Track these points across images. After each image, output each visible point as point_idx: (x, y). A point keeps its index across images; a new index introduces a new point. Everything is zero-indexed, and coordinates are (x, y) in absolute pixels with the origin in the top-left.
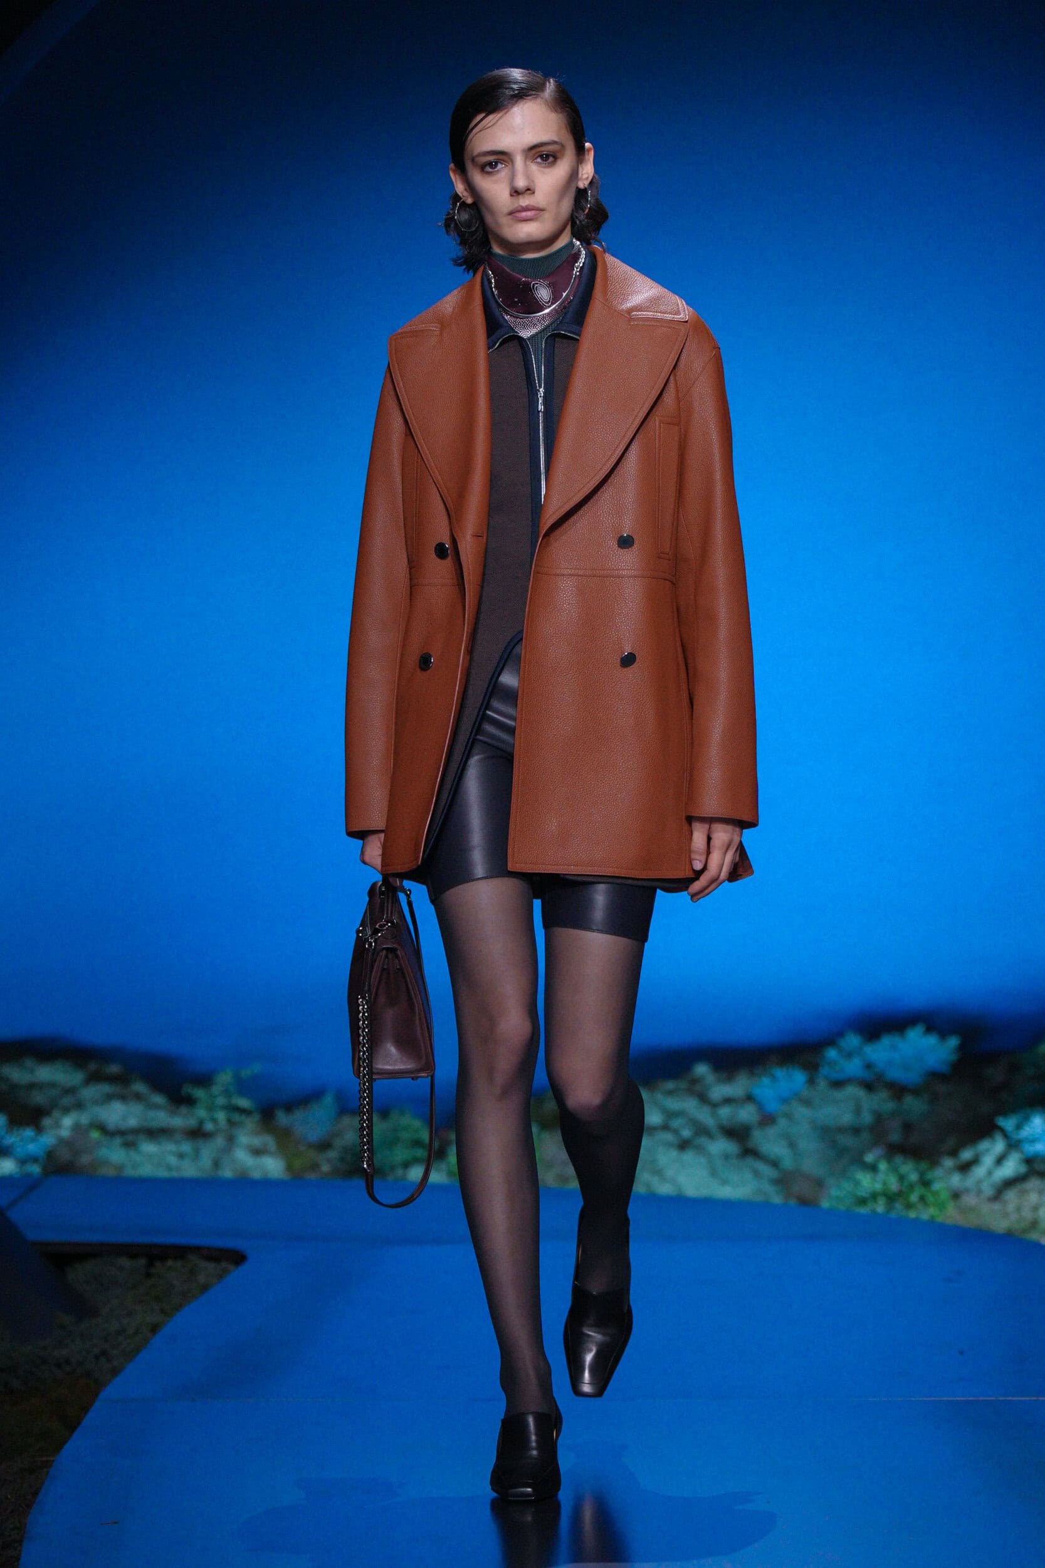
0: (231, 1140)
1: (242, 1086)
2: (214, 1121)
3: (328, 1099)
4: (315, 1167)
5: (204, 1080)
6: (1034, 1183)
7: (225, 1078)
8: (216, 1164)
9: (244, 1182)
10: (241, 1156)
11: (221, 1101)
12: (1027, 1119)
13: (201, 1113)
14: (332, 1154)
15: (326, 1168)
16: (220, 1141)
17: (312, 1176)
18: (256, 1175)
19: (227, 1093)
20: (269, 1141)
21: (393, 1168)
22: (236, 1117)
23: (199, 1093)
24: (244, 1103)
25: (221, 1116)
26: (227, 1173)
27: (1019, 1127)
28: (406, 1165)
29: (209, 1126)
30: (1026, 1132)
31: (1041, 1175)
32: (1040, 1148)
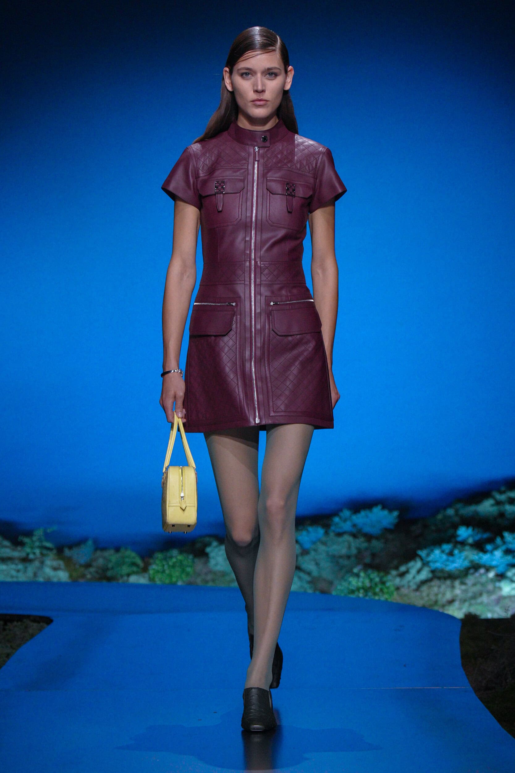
0: (42, 563)
1: (48, 537)
2: (34, 553)
3: (90, 543)
4: (83, 576)
5: (29, 534)
6: (436, 582)
7: (39, 533)
8: (35, 575)
9: (49, 584)
10: (48, 571)
11: (37, 544)
12: (432, 551)
13: (28, 550)
14: (92, 570)
15: (89, 576)
16: (37, 563)
17: (81, 581)
18: (55, 580)
19: (40, 540)
20: (61, 563)
21: (122, 576)
22: (45, 552)
23: (26, 540)
24: (48, 545)
25: (37, 551)
26: (41, 579)
27: (428, 555)
28: (128, 575)
29: (31, 556)
30: (431, 558)
31: (439, 578)
32: (438, 565)
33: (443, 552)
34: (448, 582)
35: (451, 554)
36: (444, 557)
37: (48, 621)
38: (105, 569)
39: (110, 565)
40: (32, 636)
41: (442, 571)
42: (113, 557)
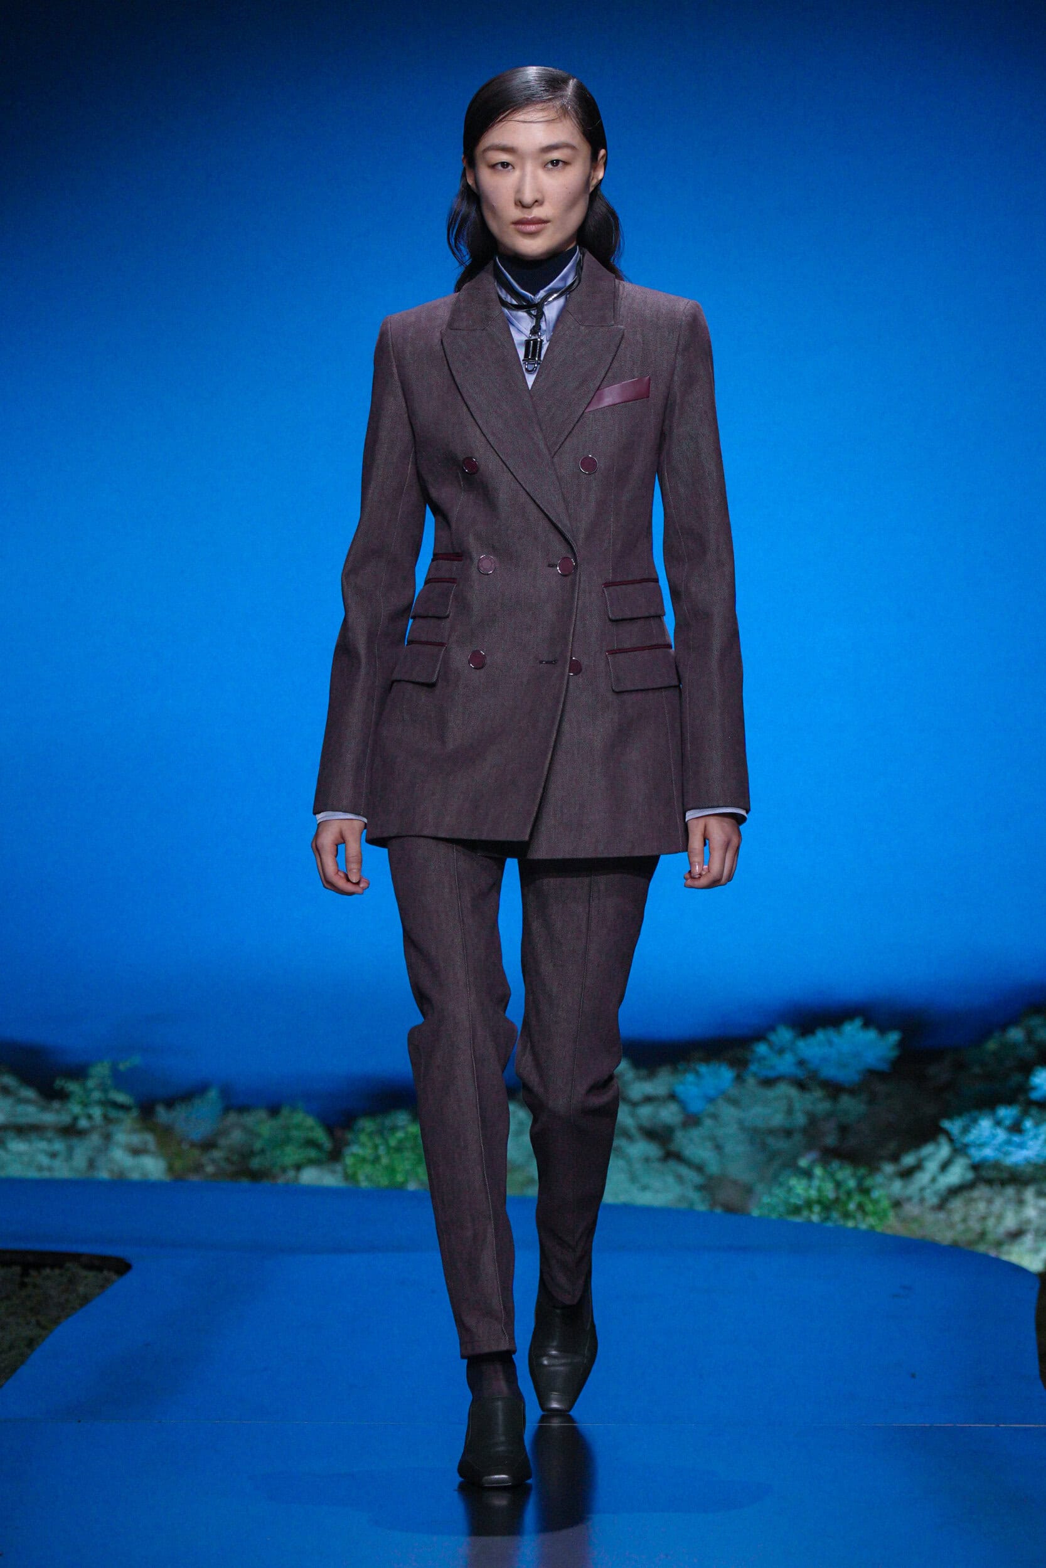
0: (108, 1137)
1: (120, 1080)
2: (90, 1117)
3: (213, 1094)
4: (198, 1168)
5: (79, 1073)
6: (982, 1191)
7: (101, 1070)
8: (91, 1164)
9: (121, 1184)
10: (119, 1155)
11: (97, 1095)
12: (975, 1121)
13: (76, 1109)
14: (217, 1154)
15: (210, 1169)
16: (95, 1139)
17: (194, 1178)
18: (135, 1176)
19: (103, 1087)
20: (149, 1139)
21: (284, 1170)
22: (113, 1113)
23: (73, 1087)
24: (121, 1098)
25: (97, 1112)
26: (104, 1175)
27: (966, 1130)
28: (298, 1167)
29: (83, 1123)
30: (972, 1136)
31: (989, 1182)
32: (988, 1152)
33: (998, 1123)
34: (1010, 1191)
35: (1016, 1128)
36: (1001, 1135)
37: (122, 1267)
38: (247, 1154)
39: (258, 1145)
40: (85, 1300)
41: (997, 1165)
42: (265, 1126)
